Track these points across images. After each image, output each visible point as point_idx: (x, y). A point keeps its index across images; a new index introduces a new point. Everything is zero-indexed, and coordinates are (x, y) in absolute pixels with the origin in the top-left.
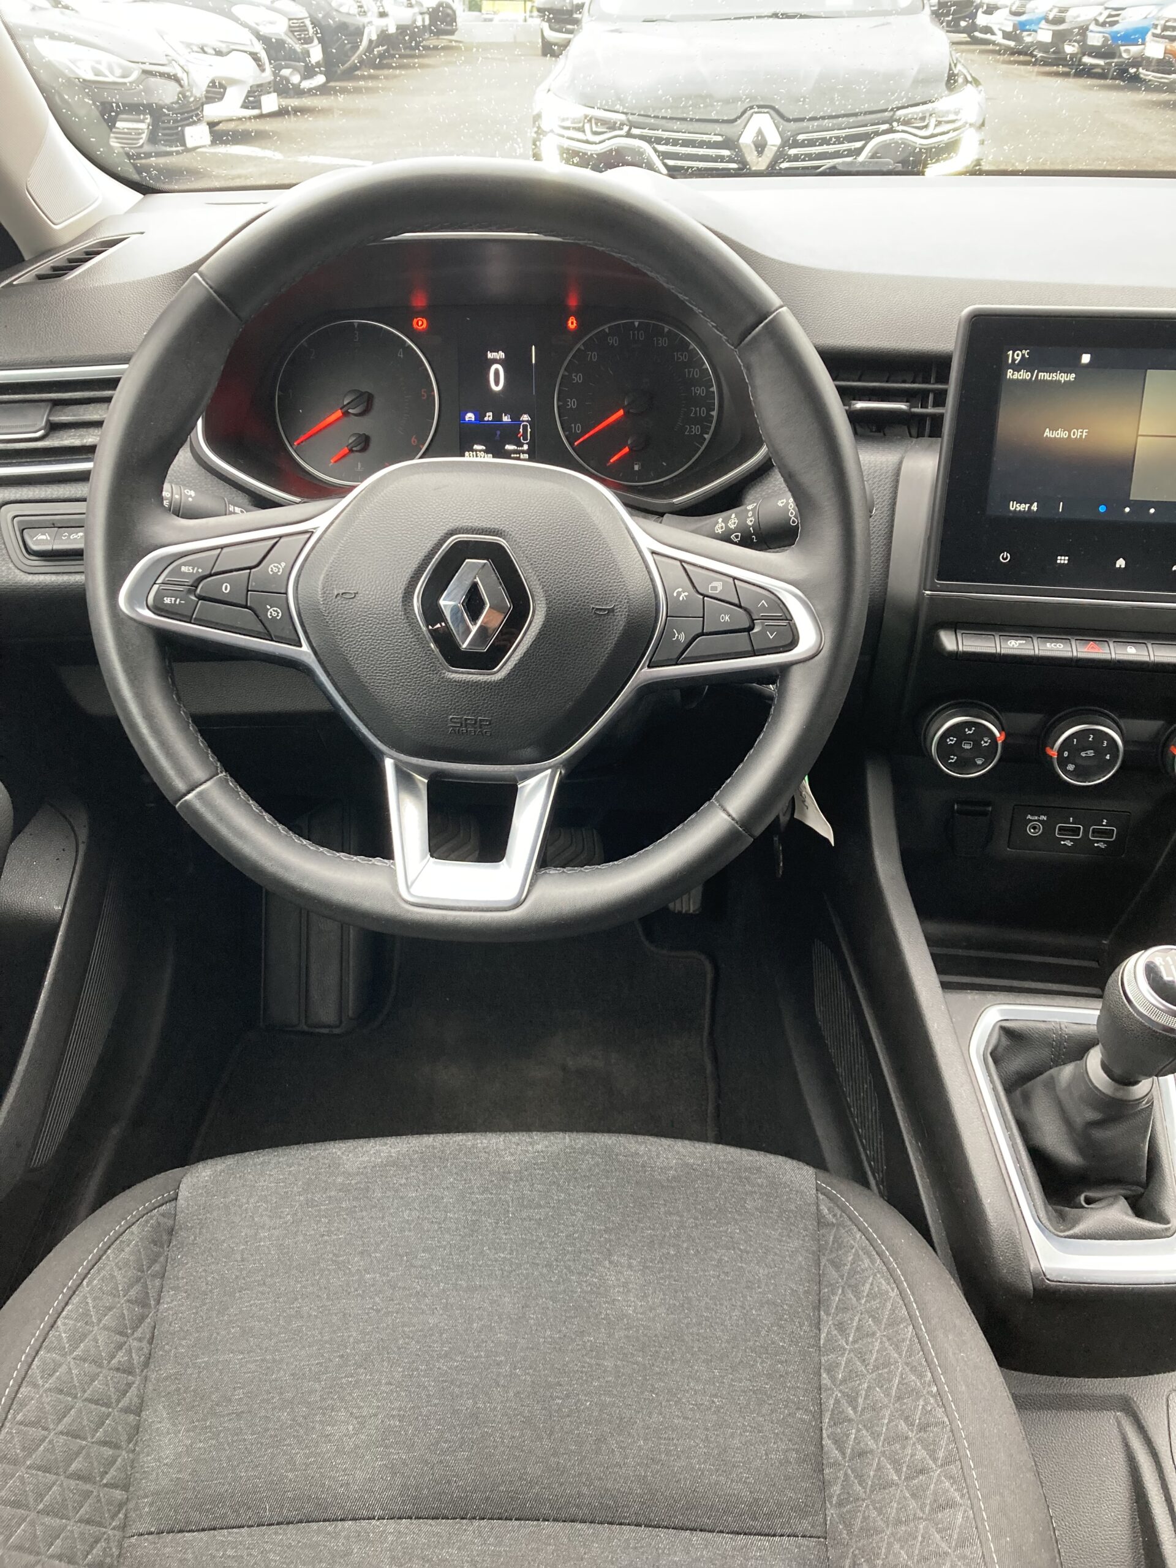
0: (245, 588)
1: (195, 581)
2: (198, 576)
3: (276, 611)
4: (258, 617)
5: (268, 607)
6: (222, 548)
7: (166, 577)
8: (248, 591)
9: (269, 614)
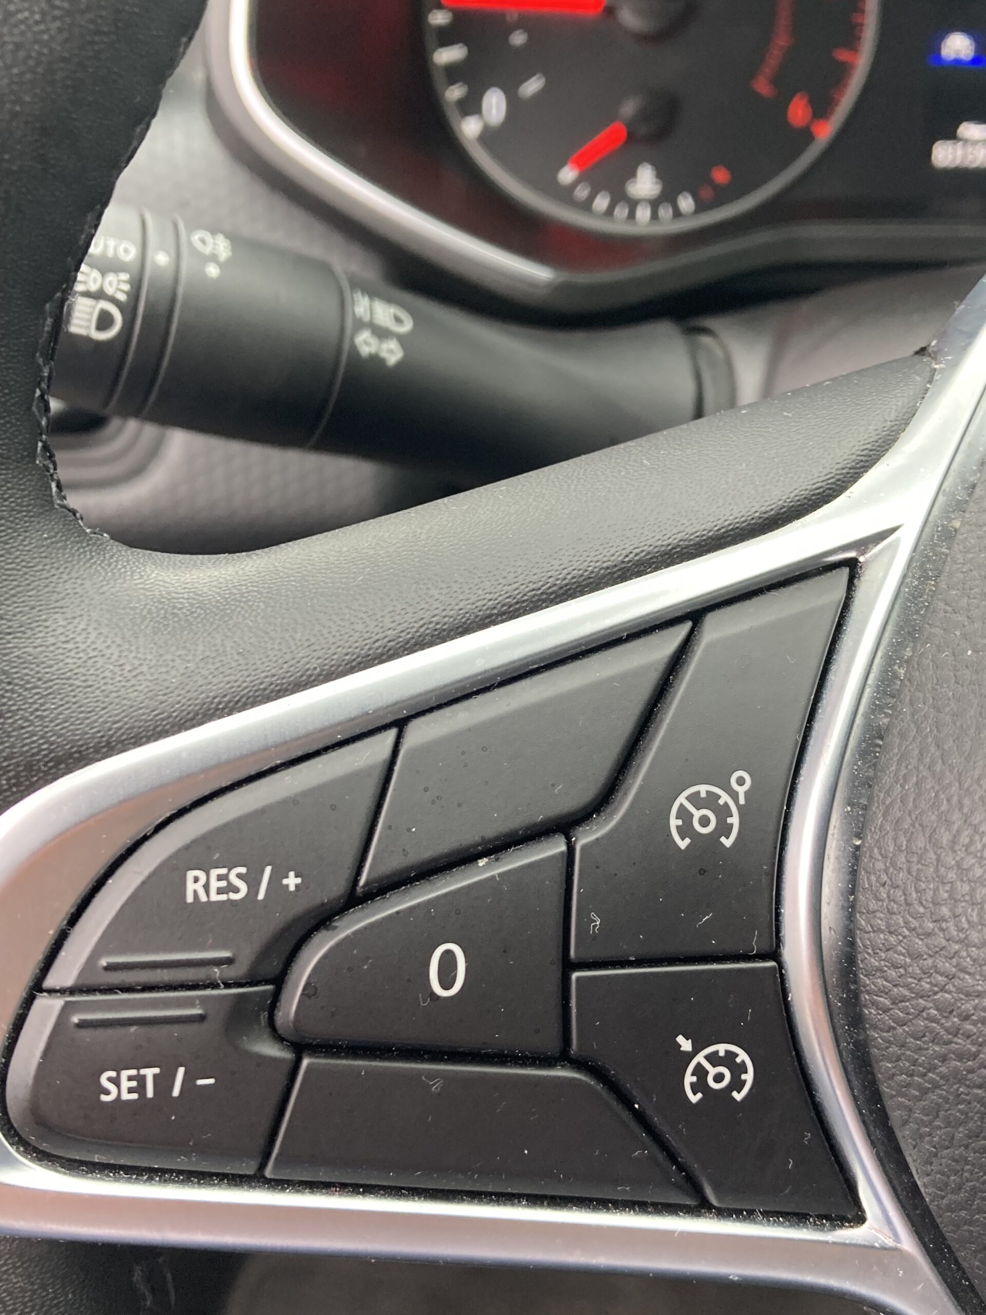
0: (554, 953)
1: (265, 953)
2: (279, 918)
3: (729, 1060)
4: (626, 1101)
5: (686, 1045)
6: (400, 724)
7: (102, 946)
8: (568, 966)
9: (689, 1079)
